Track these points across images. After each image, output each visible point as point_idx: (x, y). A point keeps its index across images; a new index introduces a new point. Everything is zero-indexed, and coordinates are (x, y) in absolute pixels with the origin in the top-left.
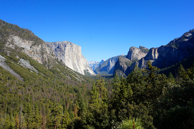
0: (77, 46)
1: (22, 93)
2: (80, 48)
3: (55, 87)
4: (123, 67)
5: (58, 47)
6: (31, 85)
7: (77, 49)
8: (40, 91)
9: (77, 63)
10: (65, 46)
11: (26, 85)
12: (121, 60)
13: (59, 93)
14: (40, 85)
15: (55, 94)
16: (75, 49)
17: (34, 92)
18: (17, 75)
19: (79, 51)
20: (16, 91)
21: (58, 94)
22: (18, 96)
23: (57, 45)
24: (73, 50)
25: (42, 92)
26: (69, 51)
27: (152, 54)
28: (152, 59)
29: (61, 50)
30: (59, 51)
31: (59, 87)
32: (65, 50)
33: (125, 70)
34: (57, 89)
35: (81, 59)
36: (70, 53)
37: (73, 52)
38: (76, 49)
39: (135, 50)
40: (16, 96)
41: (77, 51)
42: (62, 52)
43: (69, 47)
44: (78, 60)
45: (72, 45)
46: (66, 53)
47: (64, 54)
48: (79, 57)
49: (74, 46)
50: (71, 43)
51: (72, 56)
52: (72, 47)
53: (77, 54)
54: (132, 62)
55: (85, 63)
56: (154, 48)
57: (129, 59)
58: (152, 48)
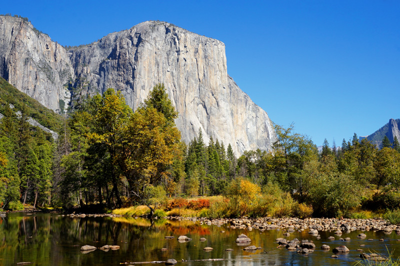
0: (204, 38)
2: (218, 50)
5: (113, 55)
7: (201, 52)
9: (206, 122)
10: (140, 40)
16: (192, 52)
19: (212, 62)
23: (109, 45)
24: (182, 56)
26: (157, 64)
29: (121, 62)
30: (113, 67)
35: (222, 104)
36: (164, 74)
37: (178, 67)
38: (197, 52)
41: (199, 63)
42: (125, 70)
43: (157, 44)
44: (208, 107)
45: (176, 35)
46: (142, 73)
47: (132, 81)
48: (211, 94)
49: (185, 40)
50: (171, 28)
51: (178, 89)
52: (175, 43)
53: (201, 76)
55: (260, 132)
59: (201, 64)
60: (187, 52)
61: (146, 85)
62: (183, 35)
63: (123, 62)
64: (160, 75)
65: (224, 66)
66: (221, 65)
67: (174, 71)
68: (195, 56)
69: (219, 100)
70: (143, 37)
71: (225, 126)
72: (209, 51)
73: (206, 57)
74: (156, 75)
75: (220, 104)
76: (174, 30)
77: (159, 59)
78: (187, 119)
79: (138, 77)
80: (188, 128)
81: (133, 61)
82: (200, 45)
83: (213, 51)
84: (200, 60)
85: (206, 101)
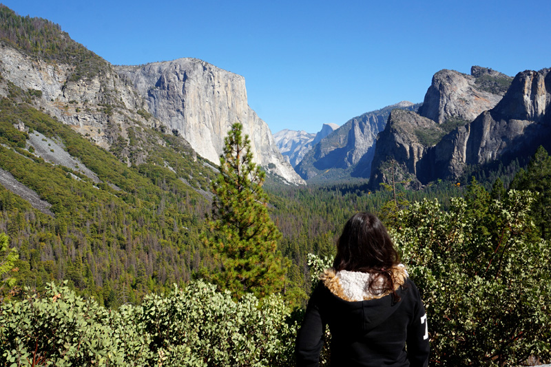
0: (231, 75)
1: (54, 255)
2: (241, 83)
3: (163, 232)
4: (408, 149)
5: (160, 83)
6: (78, 226)
7: (230, 86)
8: (114, 249)
10: (185, 78)
11: (66, 228)
12: (401, 123)
13: (179, 253)
14: (112, 227)
15: (166, 255)
16: (223, 86)
17: (93, 250)
18: (29, 194)
19: (237, 94)
20: (33, 250)
21: (178, 256)
22: (42, 268)
24: (216, 90)
25: (122, 251)
26: (199, 96)
27: (525, 97)
28: (523, 116)
29: (170, 93)
30: (163, 97)
31: (177, 230)
32: (184, 92)
33: (416, 160)
34: (173, 239)
35: (244, 125)
36: (204, 104)
37: (214, 98)
38: (226, 86)
39: (455, 82)
40: (36, 265)
41: (228, 95)
42: (174, 100)
43: (198, 80)
45: (211, 73)
46: (190, 104)
47: (181, 110)
48: (237, 119)
49: (218, 77)
50: (207, 67)
51: (214, 115)
52: (211, 79)
53: (230, 105)
54: (441, 131)
55: (263, 140)
56: (531, 73)
57: (429, 120)
58: (525, 72)
59: (230, 95)
60: (220, 86)
62: (216, 73)
63: (172, 93)
64: (202, 105)
65: (245, 96)
66: (243, 95)
67: (211, 102)
68: (225, 89)
69: (242, 122)
70: (188, 75)
72: (235, 85)
73: (233, 90)
76: (210, 68)
77: (200, 92)
79: (186, 107)
81: (182, 94)
82: (229, 81)
83: (238, 85)
84: (229, 92)
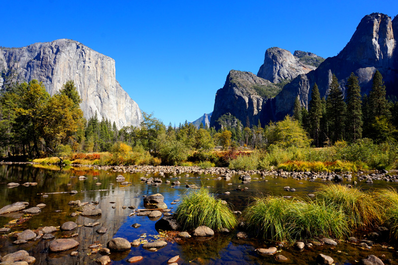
0: (102, 55)
2: (111, 64)
4: (247, 101)
5: (38, 57)
7: (100, 64)
9: (100, 107)
10: (58, 50)
16: (94, 62)
19: (106, 71)
23: (35, 51)
24: (87, 65)
26: (70, 67)
27: (374, 40)
29: (44, 63)
30: (38, 66)
32: (55, 62)
33: (256, 112)
35: (111, 97)
36: (74, 74)
37: (84, 71)
38: (97, 63)
41: (98, 71)
42: (46, 69)
43: (70, 55)
44: (102, 98)
45: (83, 50)
46: (59, 72)
47: (51, 77)
48: (104, 91)
49: (90, 54)
50: (80, 46)
51: (83, 85)
52: (83, 56)
53: (99, 79)
54: (278, 88)
55: (133, 115)
56: (379, 15)
57: (266, 80)
58: (371, 15)
60: (90, 62)
61: (61, 80)
62: (88, 51)
63: (45, 63)
64: (71, 75)
65: (114, 74)
66: (112, 73)
67: (81, 74)
68: (95, 65)
69: (109, 94)
70: (60, 49)
71: (112, 110)
72: (105, 64)
73: (102, 67)
74: (68, 75)
75: (110, 97)
76: (82, 47)
77: (71, 64)
78: (88, 104)
79: (55, 74)
80: (88, 110)
81: (53, 63)
82: (99, 59)
83: (107, 64)
84: (98, 68)
85: (101, 94)
